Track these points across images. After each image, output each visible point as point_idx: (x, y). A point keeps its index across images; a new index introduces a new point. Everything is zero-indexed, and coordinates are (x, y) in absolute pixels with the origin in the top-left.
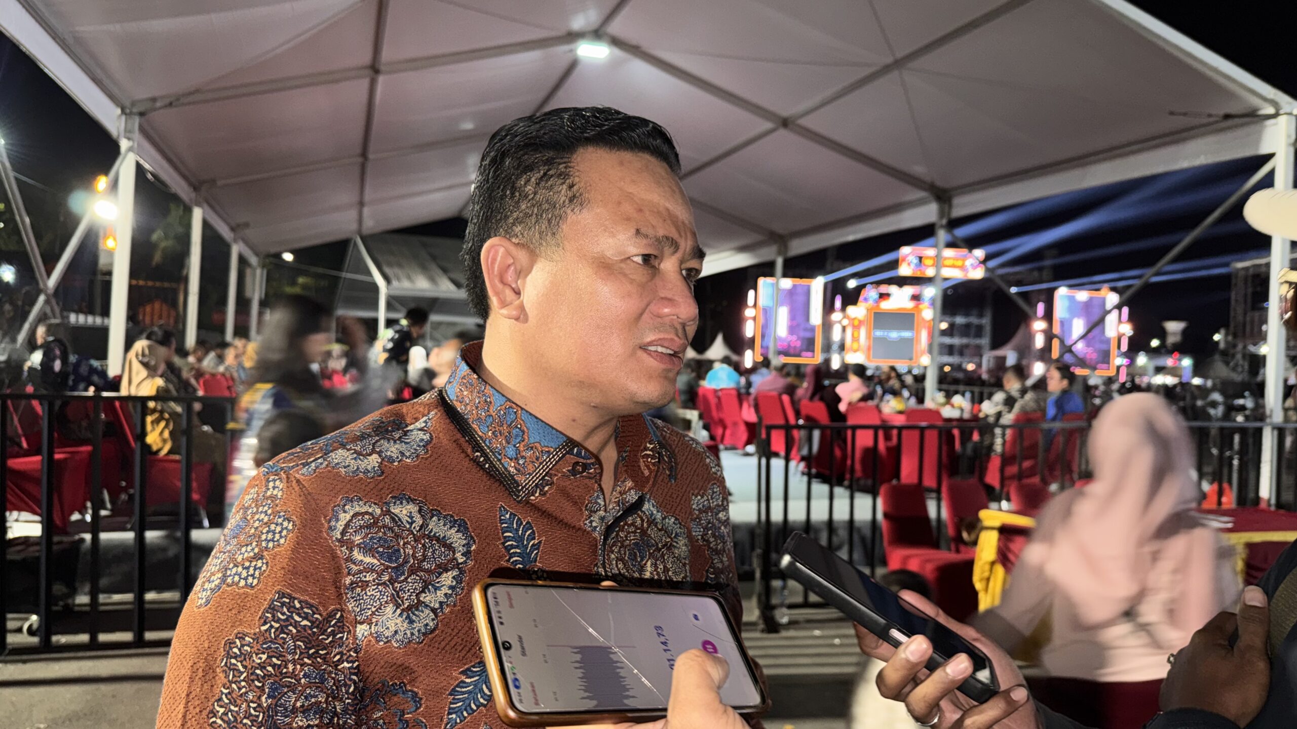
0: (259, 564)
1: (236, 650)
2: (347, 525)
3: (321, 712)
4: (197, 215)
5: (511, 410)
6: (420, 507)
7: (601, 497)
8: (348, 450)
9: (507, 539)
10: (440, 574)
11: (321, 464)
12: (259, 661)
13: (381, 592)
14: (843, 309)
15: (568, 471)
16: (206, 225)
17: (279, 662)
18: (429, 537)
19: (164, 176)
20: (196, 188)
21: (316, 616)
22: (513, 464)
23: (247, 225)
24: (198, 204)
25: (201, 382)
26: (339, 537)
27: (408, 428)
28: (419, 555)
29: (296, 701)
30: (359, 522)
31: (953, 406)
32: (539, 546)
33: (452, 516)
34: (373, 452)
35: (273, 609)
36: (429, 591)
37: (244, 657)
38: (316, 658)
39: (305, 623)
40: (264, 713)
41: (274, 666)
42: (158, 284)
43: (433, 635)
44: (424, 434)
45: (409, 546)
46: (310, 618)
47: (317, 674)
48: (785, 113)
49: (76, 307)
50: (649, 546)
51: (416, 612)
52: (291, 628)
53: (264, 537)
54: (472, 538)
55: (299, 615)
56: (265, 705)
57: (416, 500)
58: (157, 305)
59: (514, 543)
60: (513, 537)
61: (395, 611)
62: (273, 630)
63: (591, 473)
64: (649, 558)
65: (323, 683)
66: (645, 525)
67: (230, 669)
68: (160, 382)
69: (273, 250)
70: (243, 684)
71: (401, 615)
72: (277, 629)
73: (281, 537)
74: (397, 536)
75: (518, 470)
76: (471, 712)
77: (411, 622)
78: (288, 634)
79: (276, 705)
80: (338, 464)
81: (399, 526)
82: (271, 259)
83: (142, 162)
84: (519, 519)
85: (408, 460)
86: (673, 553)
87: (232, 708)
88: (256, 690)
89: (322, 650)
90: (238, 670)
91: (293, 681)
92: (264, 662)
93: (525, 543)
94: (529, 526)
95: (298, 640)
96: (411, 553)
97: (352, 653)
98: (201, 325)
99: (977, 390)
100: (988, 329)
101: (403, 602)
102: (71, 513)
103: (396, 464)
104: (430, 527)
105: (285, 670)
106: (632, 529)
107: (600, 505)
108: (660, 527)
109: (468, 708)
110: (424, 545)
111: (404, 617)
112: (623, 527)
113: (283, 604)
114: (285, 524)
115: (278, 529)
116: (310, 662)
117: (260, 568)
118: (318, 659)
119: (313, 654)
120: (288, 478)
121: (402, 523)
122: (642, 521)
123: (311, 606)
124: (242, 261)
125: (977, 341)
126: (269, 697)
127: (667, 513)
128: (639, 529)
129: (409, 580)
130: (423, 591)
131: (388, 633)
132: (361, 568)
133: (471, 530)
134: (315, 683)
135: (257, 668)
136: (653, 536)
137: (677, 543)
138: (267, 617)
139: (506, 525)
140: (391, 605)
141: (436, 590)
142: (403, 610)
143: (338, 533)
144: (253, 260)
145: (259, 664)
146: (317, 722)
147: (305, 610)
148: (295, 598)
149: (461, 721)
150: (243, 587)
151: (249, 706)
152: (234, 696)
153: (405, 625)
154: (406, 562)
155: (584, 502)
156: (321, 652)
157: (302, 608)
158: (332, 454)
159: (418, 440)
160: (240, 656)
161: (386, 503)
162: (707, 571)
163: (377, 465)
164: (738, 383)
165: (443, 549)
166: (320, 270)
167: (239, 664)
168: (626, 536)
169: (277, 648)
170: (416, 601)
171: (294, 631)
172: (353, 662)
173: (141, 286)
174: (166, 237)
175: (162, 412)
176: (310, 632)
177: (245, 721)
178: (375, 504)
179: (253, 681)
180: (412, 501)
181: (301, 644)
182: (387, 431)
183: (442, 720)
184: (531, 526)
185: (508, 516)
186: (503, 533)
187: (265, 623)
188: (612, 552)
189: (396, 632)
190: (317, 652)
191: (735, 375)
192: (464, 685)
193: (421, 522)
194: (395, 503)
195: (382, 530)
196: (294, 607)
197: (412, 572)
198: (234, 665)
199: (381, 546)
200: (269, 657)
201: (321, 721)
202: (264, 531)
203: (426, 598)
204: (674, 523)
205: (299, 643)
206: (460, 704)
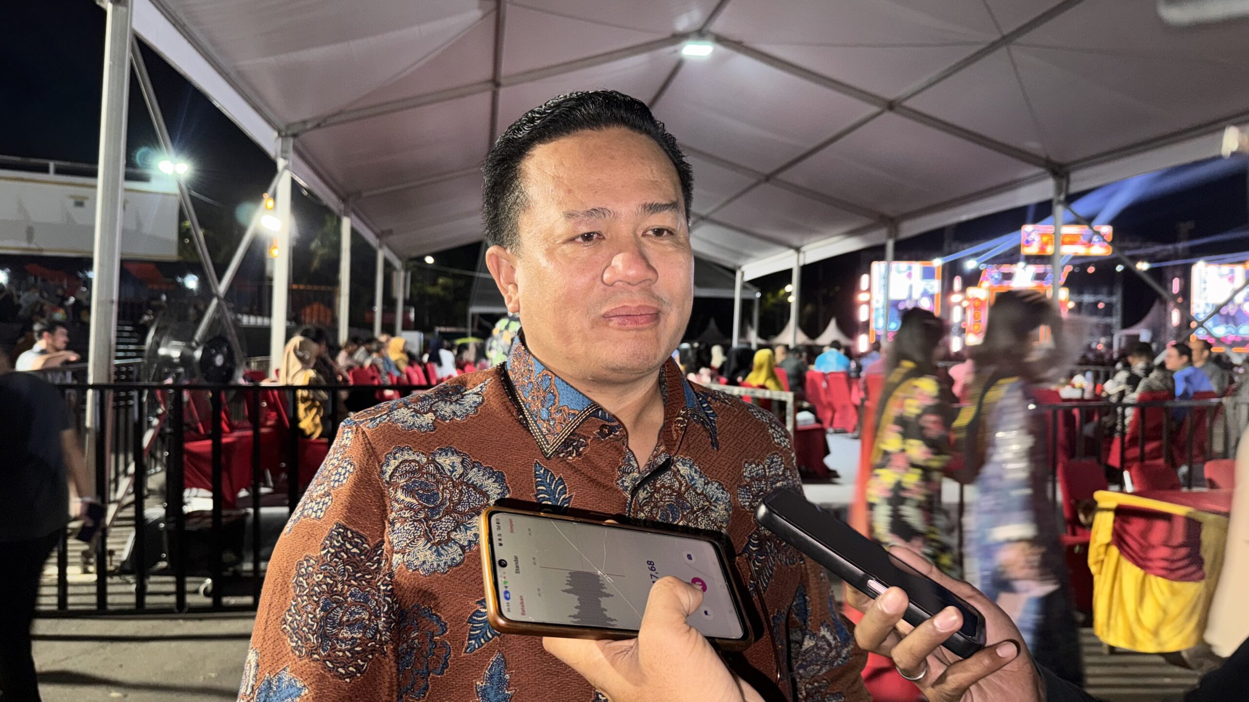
0: (327, 499)
1: (303, 570)
2: (395, 470)
3: (365, 628)
4: (346, 224)
5: (546, 377)
6: (463, 459)
7: (632, 459)
8: (409, 409)
9: (540, 492)
10: (472, 516)
11: (385, 419)
12: (317, 580)
13: (416, 527)
14: (963, 290)
15: (598, 433)
16: (354, 233)
17: (331, 582)
18: (467, 484)
19: (317, 192)
20: (344, 200)
21: (364, 545)
22: (545, 426)
23: (390, 232)
24: (347, 215)
25: (351, 373)
26: (388, 480)
27: (466, 393)
28: (455, 499)
29: (343, 616)
30: (403, 468)
31: (1073, 386)
32: (570, 500)
33: (491, 468)
34: (430, 410)
35: (331, 537)
36: (460, 530)
37: (309, 575)
38: (361, 581)
39: (355, 550)
40: (318, 623)
41: (327, 584)
42: (316, 288)
43: (457, 568)
44: (478, 398)
45: (448, 491)
46: (360, 547)
47: (362, 595)
48: (891, 96)
49: (247, 309)
50: (683, 508)
51: (445, 547)
52: (342, 554)
53: (333, 478)
54: (507, 488)
55: (350, 543)
56: (318, 616)
57: (461, 453)
58: (315, 307)
59: (546, 496)
60: (546, 491)
61: (426, 544)
62: (329, 555)
63: (618, 436)
64: (682, 519)
65: (367, 603)
66: (683, 489)
67: (298, 586)
68: (311, 373)
69: (414, 254)
70: (305, 598)
71: (430, 548)
72: (332, 554)
73: (344, 478)
74: (438, 482)
75: (549, 431)
76: (487, 639)
77: (439, 554)
78: (340, 559)
79: (327, 618)
80: (398, 419)
81: (441, 473)
82: (416, 263)
83: (297, 179)
84: (552, 475)
85: (458, 419)
86: (709, 516)
87: (297, 617)
88: (313, 603)
89: (368, 575)
90: (303, 586)
91: (341, 598)
92: (321, 581)
93: (557, 496)
94: (561, 481)
95: (348, 565)
96: (448, 497)
97: (387, 578)
98: (352, 323)
99: (1101, 369)
100: (1119, 307)
101: (434, 537)
102: (239, 490)
103: (448, 421)
104: (469, 476)
105: (335, 589)
106: (669, 491)
107: (633, 467)
108: (699, 492)
109: (485, 636)
110: (461, 491)
111: (433, 550)
112: (660, 489)
113: (339, 533)
114: (349, 467)
115: (343, 471)
116: (356, 584)
117: (327, 503)
118: (363, 582)
119: (359, 577)
120: (357, 430)
121: (444, 471)
122: (681, 485)
123: (360, 537)
124: (388, 264)
125: (1108, 320)
126: (322, 610)
127: (711, 479)
128: (676, 492)
129: (443, 520)
130: (455, 530)
131: (417, 563)
132: (402, 506)
133: (507, 481)
134: (360, 602)
135: (315, 586)
136: (689, 499)
137: (716, 507)
138: (327, 544)
139: (540, 480)
140: (423, 539)
141: (466, 529)
142: (433, 544)
143: (388, 476)
144: (397, 263)
145: (317, 582)
146: (360, 636)
147: (356, 540)
148: (348, 529)
149: (479, 647)
150: (313, 519)
151: (308, 616)
152: (299, 607)
153: (433, 557)
154: (442, 504)
155: (618, 464)
156: (367, 576)
157: (353, 537)
158: (395, 412)
159: (471, 402)
160: (305, 575)
161: (433, 453)
162: (750, 537)
163: (431, 422)
164: (848, 367)
165: (478, 496)
166: (457, 271)
167: (304, 582)
168: (661, 498)
169: (331, 570)
170: (446, 538)
171: (345, 556)
172: (387, 585)
173: (302, 290)
174: (323, 245)
175: (313, 400)
176: (358, 558)
177: (304, 629)
178: (423, 454)
179: (312, 596)
180: (457, 453)
181: (350, 568)
182: (447, 394)
183: (463, 644)
184: (563, 481)
185: (542, 471)
186: (537, 487)
187: (324, 548)
188: (642, 511)
189: (424, 562)
190: (363, 576)
191: (845, 359)
192: (480, 614)
193: (461, 472)
194: (440, 454)
195: (425, 476)
196: (347, 536)
197: (447, 513)
198: (302, 582)
199: (421, 489)
200: (325, 577)
201: (363, 636)
202: (334, 473)
203: (457, 536)
204: (717, 488)
205: (348, 567)
206: (478, 632)
